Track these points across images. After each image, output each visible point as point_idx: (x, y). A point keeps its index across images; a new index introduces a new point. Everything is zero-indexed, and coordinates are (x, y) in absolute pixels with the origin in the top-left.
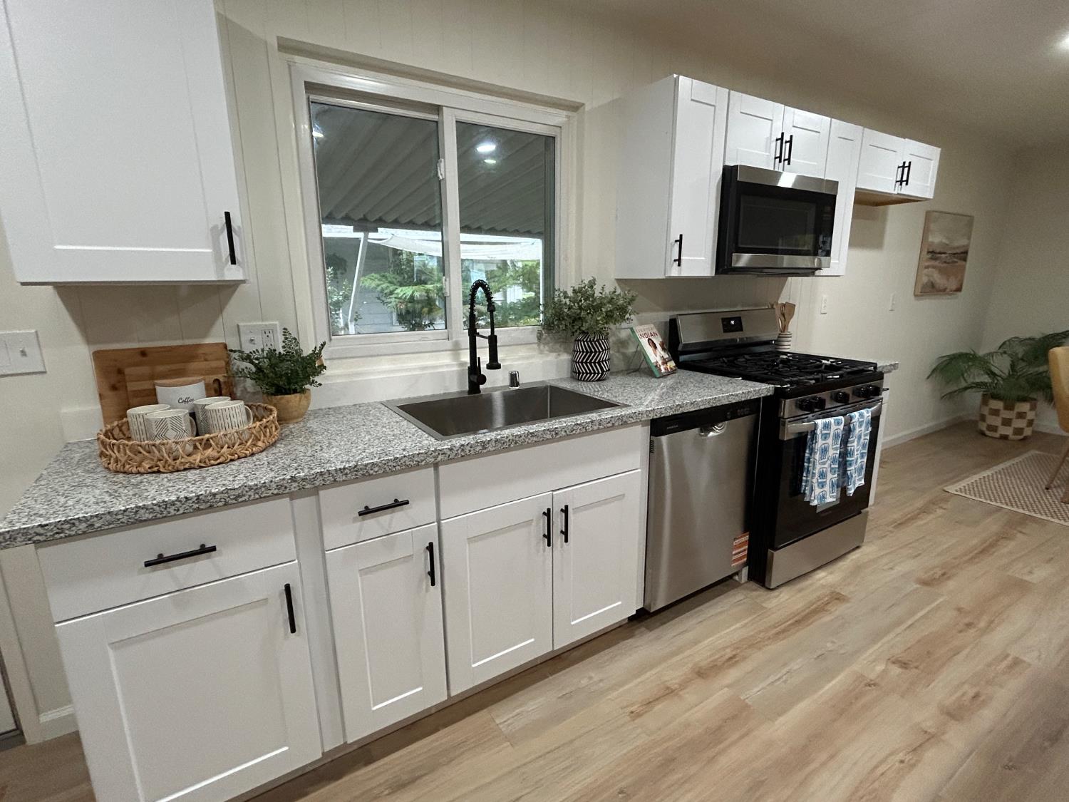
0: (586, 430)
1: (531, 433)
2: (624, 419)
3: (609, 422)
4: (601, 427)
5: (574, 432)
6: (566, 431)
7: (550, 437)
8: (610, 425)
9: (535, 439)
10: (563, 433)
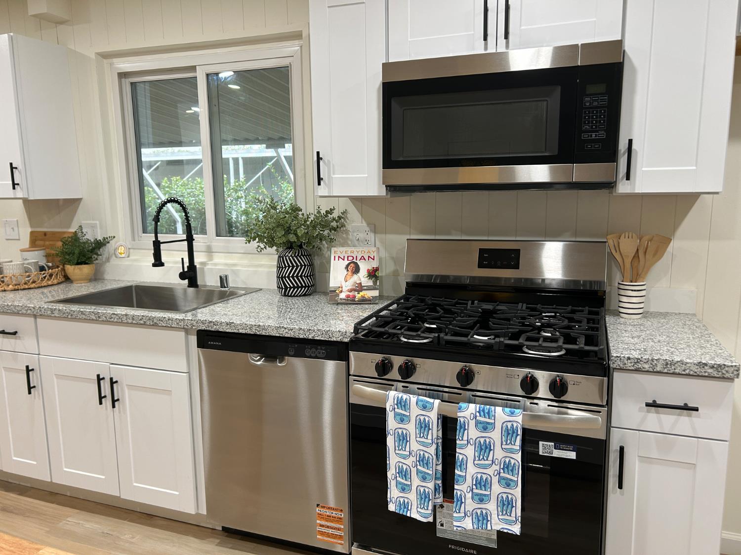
0: (122, 321)
1: (81, 311)
2: (155, 321)
3: (141, 320)
4: (134, 322)
5: (112, 319)
6: (106, 317)
7: (94, 318)
8: (142, 322)
9: (84, 316)
10: (104, 317)
